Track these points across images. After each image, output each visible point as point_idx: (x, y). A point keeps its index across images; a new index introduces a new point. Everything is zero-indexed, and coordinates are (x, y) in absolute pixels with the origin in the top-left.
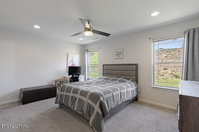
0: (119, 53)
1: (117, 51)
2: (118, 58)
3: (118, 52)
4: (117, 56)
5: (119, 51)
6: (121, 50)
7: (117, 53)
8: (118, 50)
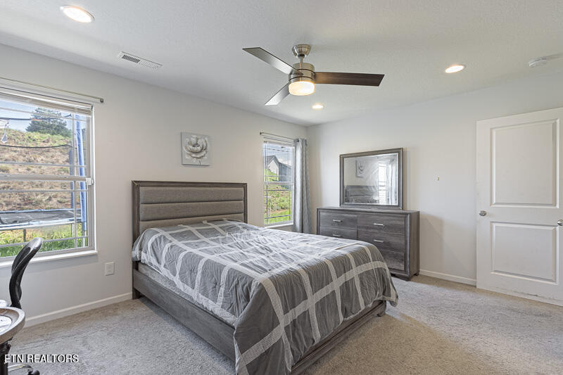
0: (199, 148)
1: (194, 140)
2: (195, 161)
3: (196, 145)
4: (194, 155)
5: (199, 140)
6: (205, 141)
7: (191, 147)
8: (197, 139)
